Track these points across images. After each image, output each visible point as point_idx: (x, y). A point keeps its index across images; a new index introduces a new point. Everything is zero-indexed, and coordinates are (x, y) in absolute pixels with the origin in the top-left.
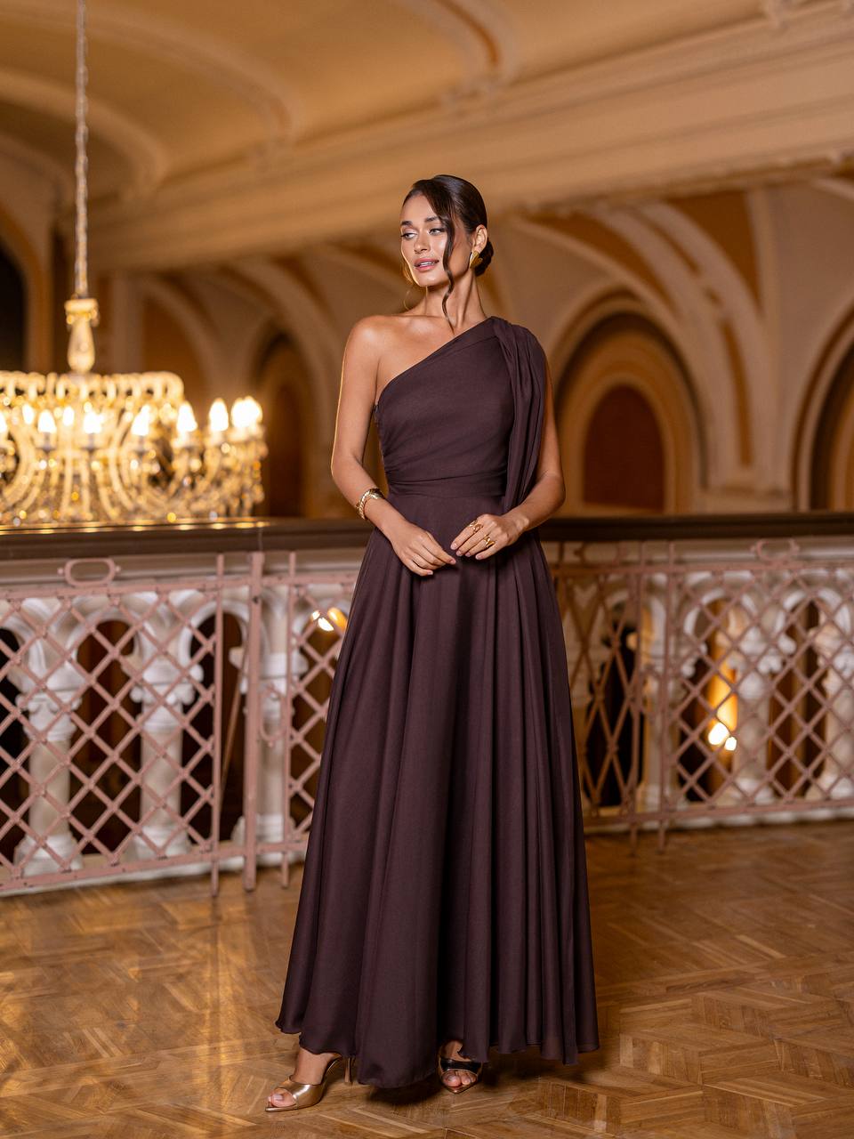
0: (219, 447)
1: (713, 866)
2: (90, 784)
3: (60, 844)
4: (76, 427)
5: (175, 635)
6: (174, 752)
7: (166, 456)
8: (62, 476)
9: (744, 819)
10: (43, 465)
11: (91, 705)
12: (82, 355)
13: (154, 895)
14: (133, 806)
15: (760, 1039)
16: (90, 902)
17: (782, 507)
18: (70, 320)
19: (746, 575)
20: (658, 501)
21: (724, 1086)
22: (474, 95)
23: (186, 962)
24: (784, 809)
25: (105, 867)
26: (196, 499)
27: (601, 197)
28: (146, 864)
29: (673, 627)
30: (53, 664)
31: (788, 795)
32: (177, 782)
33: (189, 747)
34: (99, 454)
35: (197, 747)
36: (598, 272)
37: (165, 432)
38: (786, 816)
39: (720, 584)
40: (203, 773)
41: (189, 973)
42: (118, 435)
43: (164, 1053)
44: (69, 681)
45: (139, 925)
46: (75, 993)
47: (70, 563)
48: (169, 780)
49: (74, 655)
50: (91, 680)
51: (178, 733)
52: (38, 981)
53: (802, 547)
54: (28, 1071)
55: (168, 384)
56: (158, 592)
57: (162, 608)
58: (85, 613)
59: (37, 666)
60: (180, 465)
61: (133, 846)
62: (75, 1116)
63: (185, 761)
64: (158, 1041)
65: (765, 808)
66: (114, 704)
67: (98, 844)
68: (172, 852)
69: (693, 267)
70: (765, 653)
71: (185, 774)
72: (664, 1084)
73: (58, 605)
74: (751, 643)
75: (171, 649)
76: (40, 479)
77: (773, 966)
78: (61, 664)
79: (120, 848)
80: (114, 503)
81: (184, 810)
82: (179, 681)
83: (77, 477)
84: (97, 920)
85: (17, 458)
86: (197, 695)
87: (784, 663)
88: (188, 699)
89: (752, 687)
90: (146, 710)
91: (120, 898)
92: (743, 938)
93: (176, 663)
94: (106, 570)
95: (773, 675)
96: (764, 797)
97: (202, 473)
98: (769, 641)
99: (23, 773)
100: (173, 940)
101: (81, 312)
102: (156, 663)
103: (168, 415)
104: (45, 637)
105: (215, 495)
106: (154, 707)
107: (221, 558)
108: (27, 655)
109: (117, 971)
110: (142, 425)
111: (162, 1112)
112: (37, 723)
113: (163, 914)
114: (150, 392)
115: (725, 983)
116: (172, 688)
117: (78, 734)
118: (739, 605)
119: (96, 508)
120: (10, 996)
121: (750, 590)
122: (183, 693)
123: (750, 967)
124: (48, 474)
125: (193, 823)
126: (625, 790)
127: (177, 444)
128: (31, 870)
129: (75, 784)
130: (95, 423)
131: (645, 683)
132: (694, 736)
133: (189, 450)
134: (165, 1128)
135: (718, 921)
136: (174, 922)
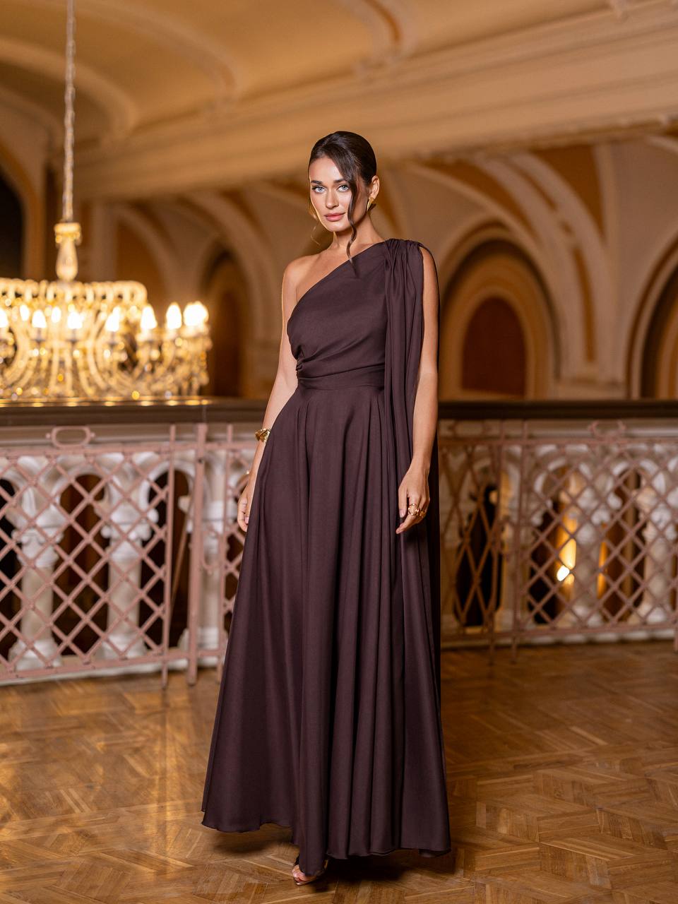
0: (174, 341)
1: (554, 674)
2: (68, 601)
3: (44, 647)
4: (62, 323)
5: (136, 486)
6: (134, 577)
7: (132, 347)
8: (50, 362)
9: (578, 638)
10: (35, 353)
11: (70, 538)
12: (67, 267)
13: (117, 687)
14: (102, 619)
15: (585, 808)
16: (67, 691)
17: (618, 395)
18: (59, 240)
19: (583, 448)
20: (521, 388)
21: (555, 844)
22: (380, 65)
23: (141, 739)
24: (610, 631)
25: (80, 666)
26: (155, 381)
27: (479, 148)
28: (111, 664)
29: (526, 487)
30: (41, 507)
31: (614, 620)
32: (136, 600)
33: (146, 573)
34: (80, 345)
35: (152, 573)
36: (477, 207)
37: (131, 329)
38: (610, 636)
39: (563, 454)
40: (157, 593)
41: (143, 747)
42: (95, 330)
43: (123, 810)
44: (53, 520)
45: (105, 710)
46: (55, 761)
47: (56, 430)
48: (130, 598)
49: (57, 500)
50: (70, 519)
51: (137, 561)
52: (26, 751)
53: (628, 427)
54: (17, 822)
55: (135, 291)
56: (124, 453)
57: (127, 467)
58: (67, 468)
59: (29, 507)
60: (143, 355)
61: (101, 650)
62: (53, 856)
63: (143, 583)
64: (118, 801)
65: (595, 630)
66: (88, 538)
67: (74, 648)
68: (131, 654)
69: (551, 204)
70: (597, 508)
71: (143, 594)
72: (510, 842)
73: (45, 462)
74: (586, 500)
75: (133, 496)
76: (34, 363)
77: (598, 751)
78: (48, 507)
79: (92, 651)
80: (91, 383)
81: (141, 622)
82: (139, 522)
83: (62, 363)
84: (72, 706)
85: (15, 347)
86: (153, 533)
87: (612, 516)
88: (146, 535)
89: (586, 534)
90: (113, 544)
91: (91, 688)
92: (575, 729)
93: (137, 507)
94: (83, 435)
95: (603, 524)
96: (595, 620)
97: (161, 360)
98: (600, 498)
99: (17, 591)
100: (131, 722)
101: (67, 233)
102: (122, 507)
103: (134, 315)
104: (36, 485)
105: (170, 379)
106: (119, 542)
107: (173, 428)
108: (21, 499)
109: (88, 745)
110: (114, 323)
111: (120, 855)
112: (28, 553)
113: (124, 701)
114: (120, 297)
115: (560, 763)
116: (134, 526)
117: (60, 561)
118: (578, 471)
119: (77, 387)
120: (5, 762)
121: (586, 459)
122: (142, 531)
123: (579, 751)
124: (39, 360)
125: (149, 633)
126: (486, 614)
127: (141, 338)
128: (22, 666)
129: (57, 601)
130: (77, 321)
131: (503, 530)
132: (541, 572)
133: (150, 343)
134: (122, 868)
135: (555, 715)
136: (132, 708)
